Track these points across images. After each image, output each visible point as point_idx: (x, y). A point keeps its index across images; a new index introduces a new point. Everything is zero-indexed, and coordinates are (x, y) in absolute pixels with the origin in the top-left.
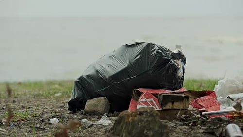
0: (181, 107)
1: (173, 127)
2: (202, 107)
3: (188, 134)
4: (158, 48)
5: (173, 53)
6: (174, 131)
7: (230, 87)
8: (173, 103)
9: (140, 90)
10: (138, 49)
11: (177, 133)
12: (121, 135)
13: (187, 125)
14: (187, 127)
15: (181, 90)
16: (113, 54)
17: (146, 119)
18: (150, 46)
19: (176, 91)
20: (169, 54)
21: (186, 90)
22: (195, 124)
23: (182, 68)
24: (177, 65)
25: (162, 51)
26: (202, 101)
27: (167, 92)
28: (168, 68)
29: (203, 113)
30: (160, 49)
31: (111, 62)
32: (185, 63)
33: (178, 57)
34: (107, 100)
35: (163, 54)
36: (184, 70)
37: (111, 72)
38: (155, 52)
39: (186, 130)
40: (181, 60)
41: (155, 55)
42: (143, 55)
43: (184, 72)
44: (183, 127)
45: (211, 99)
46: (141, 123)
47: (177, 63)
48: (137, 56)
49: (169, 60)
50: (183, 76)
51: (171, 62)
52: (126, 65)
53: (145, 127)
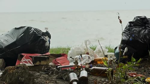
0: (45, 64)
1: (38, 75)
2: (59, 63)
3: (47, 79)
4: (34, 30)
5: (43, 32)
6: (39, 78)
7: (77, 52)
8: (40, 61)
9: (23, 54)
10: (22, 30)
11: (41, 79)
12: (6, 81)
13: (48, 74)
14: (47, 75)
15: (47, 54)
16: (7, 33)
17: (20, 71)
18: (29, 29)
19: (44, 55)
20: (41, 33)
21: (50, 54)
22: (52, 73)
23: (48, 41)
24: (45, 39)
25: (36, 31)
26: (59, 60)
27: (39, 55)
28: (40, 41)
29: (58, 67)
30: (35, 30)
31: (6, 38)
32: (50, 38)
33: (46, 35)
34: (4, 61)
35: (37, 33)
36: (50, 42)
37: (6, 44)
38: (32, 32)
39: (46, 77)
40: (47, 36)
41: (32, 33)
42: (25, 34)
43: (50, 43)
44: (45, 75)
45: (64, 58)
46: (18, 73)
47: (45, 38)
48: (21, 35)
49: (40, 37)
50: (49, 45)
51: (42, 38)
52: (15, 40)
53: (19, 76)
